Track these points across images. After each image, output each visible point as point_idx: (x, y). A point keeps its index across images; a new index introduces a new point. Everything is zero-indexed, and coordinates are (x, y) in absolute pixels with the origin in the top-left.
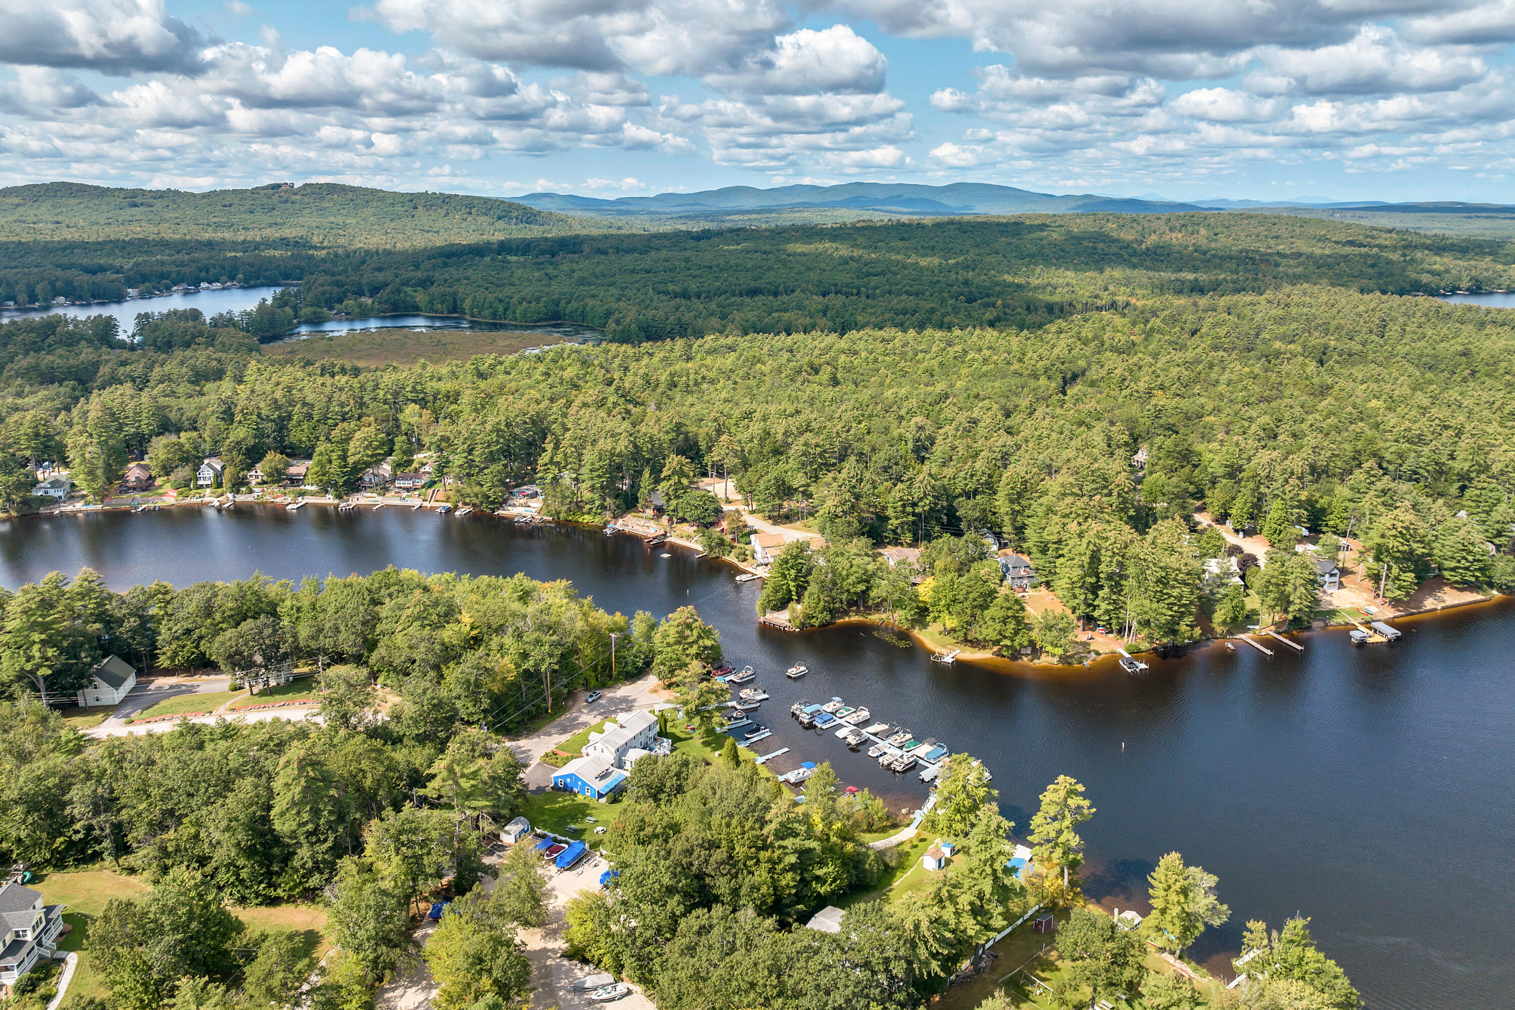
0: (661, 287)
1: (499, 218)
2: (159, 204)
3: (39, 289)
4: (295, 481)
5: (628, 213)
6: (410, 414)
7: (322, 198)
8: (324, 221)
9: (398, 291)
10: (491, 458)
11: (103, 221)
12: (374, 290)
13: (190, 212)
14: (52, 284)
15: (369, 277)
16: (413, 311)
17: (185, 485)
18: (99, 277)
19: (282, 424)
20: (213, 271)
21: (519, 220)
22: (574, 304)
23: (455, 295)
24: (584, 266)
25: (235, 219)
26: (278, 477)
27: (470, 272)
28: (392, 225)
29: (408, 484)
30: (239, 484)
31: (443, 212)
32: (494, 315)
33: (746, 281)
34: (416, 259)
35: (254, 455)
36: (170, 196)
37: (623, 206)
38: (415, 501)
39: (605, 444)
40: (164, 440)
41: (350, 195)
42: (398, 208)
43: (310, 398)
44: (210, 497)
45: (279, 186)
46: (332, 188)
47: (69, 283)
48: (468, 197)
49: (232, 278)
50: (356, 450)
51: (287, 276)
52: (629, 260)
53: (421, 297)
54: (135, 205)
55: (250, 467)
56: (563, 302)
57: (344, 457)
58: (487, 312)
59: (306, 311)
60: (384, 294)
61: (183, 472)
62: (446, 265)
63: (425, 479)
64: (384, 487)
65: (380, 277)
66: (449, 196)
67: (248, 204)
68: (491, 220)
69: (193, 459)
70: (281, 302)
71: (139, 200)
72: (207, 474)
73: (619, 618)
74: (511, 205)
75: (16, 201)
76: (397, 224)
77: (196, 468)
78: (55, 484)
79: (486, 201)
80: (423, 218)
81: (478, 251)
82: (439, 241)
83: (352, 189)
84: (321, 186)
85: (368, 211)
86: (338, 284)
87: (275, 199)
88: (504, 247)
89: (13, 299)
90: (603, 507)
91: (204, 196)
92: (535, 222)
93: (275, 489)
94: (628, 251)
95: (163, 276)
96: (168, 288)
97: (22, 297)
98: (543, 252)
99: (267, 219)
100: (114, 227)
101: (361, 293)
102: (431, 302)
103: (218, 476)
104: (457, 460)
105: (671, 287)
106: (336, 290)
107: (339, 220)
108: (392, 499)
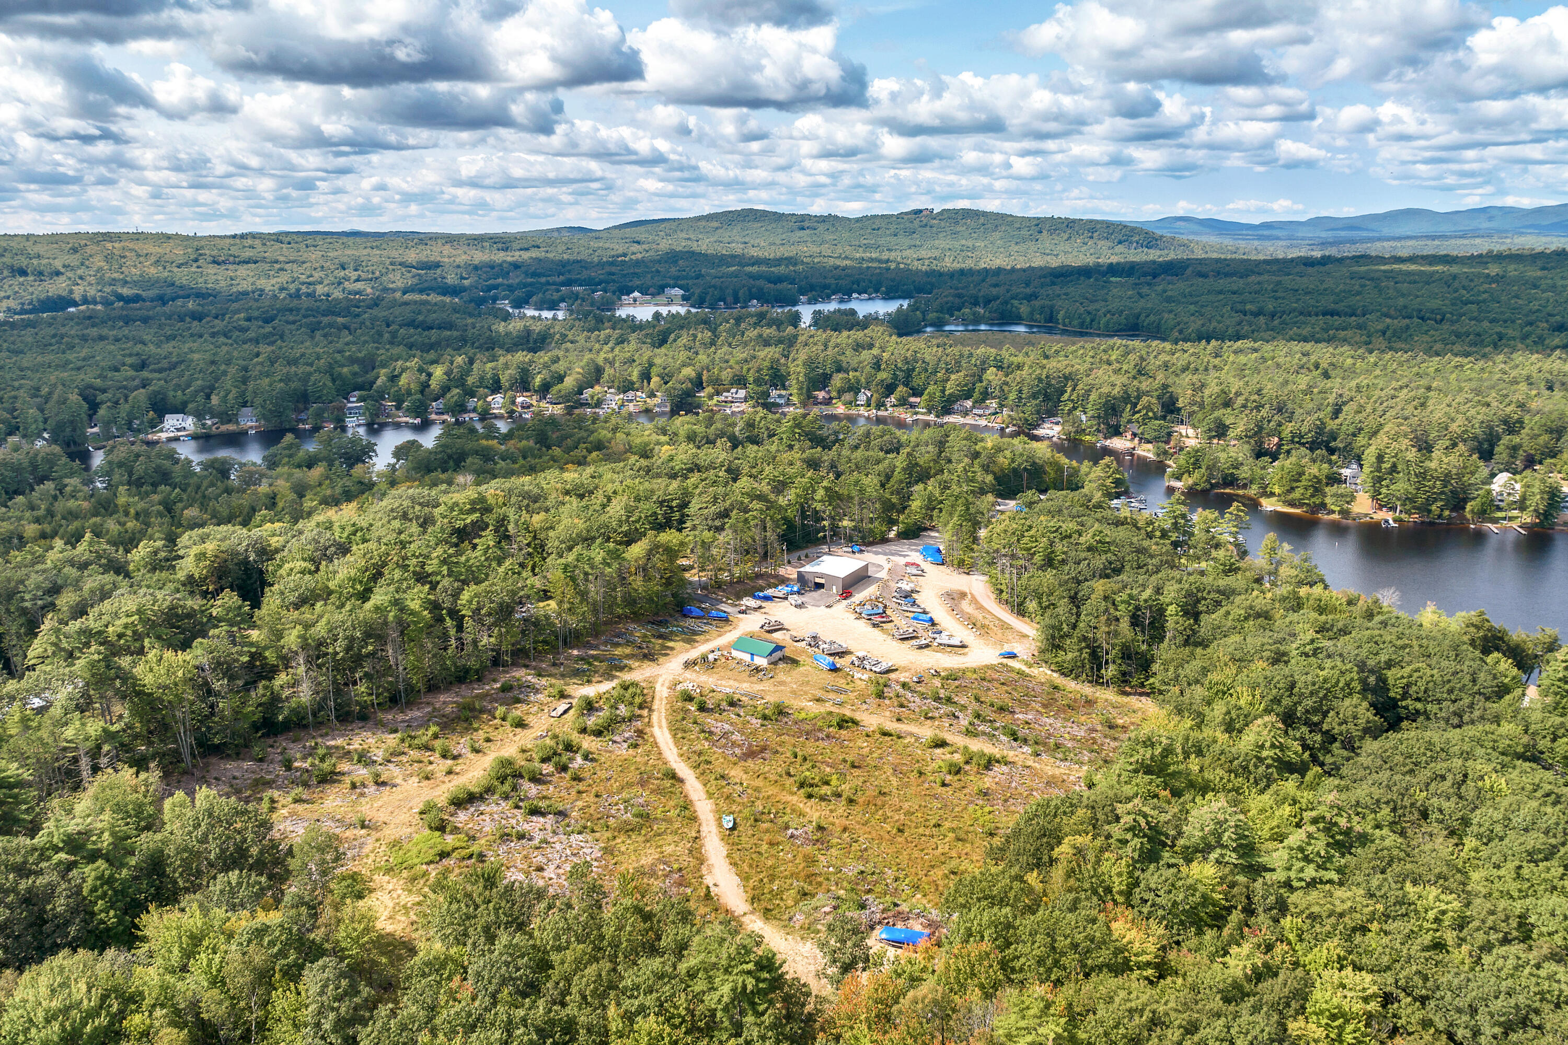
0: (1239, 307)
1: (1120, 242)
2: (821, 227)
3: (741, 294)
4: (912, 406)
5: (1268, 238)
6: (991, 374)
7: (957, 223)
8: (957, 245)
9: (1006, 303)
10: (1034, 396)
11: (778, 242)
12: (988, 302)
13: (846, 235)
14: (750, 290)
15: (986, 290)
16: (1017, 319)
17: (849, 404)
18: (779, 286)
19: (909, 373)
20: (863, 284)
21: (1140, 245)
22: (1152, 318)
23: (1052, 308)
24: (1177, 287)
25: (882, 241)
26: (903, 402)
27: (1071, 290)
28: (1016, 248)
29: (980, 412)
30: (880, 405)
31: (1066, 236)
32: (1082, 325)
33: (1327, 302)
34: (1030, 276)
35: (890, 389)
36: (830, 220)
37: (1267, 230)
38: (983, 422)
39: (1105, 390)
40: (840, 375)
41: (982, 220)
42: (1024, 232)
43: (928, 358)
44: (863, 411)
45: (921, 211)
46: (967, 214)
47: (760, 289)
48: (1091, 221)
49: (877, 291)
50: (950, 388)
51: (920, 290)
52: (1222, 283)
53: (1024, 309)
54: (803, 229)
55: (888, 396)
56: (1142, 317)
57: (943, 391)
58: (1075, 322)
59: (932, 316)
60: (994, 305)
61: (848, 396)
62: (1053, 283)
63: (991, 411)
64: (966, 413)
65: (995, 291)
66: (1074, 221)
67: (893, 227)
68: (1110, 244)
69: (855, 389)
70: (913, 308)
71: (806, 224)
72: (862, 399)
73: (1074, 463)
74: (1133, 229)
75: (715, 224)
76: (1021, 247)
77: (857, 394)
78: (780, 396)
79: (1108, 225)
80: (1046, 242)
81: (1085, 272)
82: (1054, 263)
83: (984, 214)
84: (956, 212)
85: (997, 235)
86: (959, 296)
87: (917, 222)
88: (1113, 269)
89: (724, 300)
90: (1099, 431)
91: (858, 220)
92: (1156, 246)
93: (901, 409)
94: (1227, 275)
95: (826, 287)
96: (829, 297)
97: (730, 299)
98: (1145, 274)
99: (907, 241)
100: (787, 247)
101: (976, 304)
102: (1032, 313)
103: (869, 400)
104: (1012, 396)
105: (1248, 307)
106: (957, 300)
107: (970, 244)
108: (969, 420)
